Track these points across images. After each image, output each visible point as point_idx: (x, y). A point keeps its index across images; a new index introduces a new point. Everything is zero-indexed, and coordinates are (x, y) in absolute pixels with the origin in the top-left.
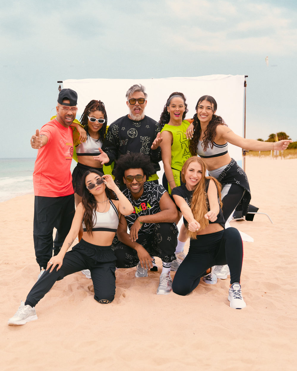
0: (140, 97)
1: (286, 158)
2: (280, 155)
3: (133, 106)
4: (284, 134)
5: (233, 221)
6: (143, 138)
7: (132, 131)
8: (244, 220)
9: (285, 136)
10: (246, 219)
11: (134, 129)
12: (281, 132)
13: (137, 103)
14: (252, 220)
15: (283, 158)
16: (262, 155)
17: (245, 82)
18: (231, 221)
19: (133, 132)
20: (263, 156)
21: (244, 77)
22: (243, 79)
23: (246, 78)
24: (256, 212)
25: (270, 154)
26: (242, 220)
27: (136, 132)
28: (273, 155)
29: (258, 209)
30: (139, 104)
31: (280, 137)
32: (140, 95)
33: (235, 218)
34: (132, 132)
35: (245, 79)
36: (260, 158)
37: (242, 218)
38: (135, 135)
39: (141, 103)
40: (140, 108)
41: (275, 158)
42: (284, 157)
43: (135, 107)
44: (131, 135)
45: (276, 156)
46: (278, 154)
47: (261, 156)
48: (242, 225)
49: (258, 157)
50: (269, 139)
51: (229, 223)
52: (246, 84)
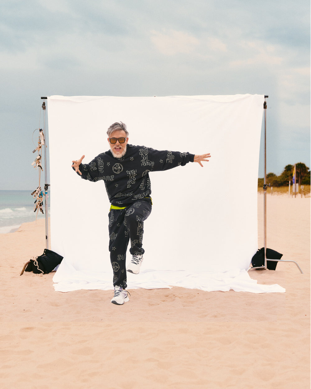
0: (120, 136)
1: (306, 196)
2: (300, 192)
3: (114, 145)
4: (303, 166)
5: (252, 269)
6: (129, 173)
7: (117, 166)
8: (265, 268)
9: (304, 168)
10: (268, 268)
11: (118, 164)
12: (299, 162)
13: (118, 142)
14: (274, 269)
15: (303, 196)
16: (275, 191)
17: (265, 104)
18: (249, 270)
19: (118, 168)
20: (276, 193)
21: (264, 97)
22: (263, 100)
23: (266, 98)
24: (280, 259)
25: (288, 191)
26: (264, 269)
27: (121, 167)
28: (291, 191)
29: (282, 255)
30: (120, 144)
31: (298, 170)
32: (121, 134)
33: (254, 266)
34: (116, 168)
35: (265, 100)
36: (272, 195)
37: (263, 267)
38: (121, 170)
39: (122, 142)
40: (121, 147)
41: (294, 196)
42: (305, 194)
43: (116, 146)
44: (116, 171)
45: (295, 194)
46: (297, 191)
47: (274, 193)
48: (263, 275)
49: (270, 194)
50: (285, 171)
51: (248, 272)
52: (266, 106)
